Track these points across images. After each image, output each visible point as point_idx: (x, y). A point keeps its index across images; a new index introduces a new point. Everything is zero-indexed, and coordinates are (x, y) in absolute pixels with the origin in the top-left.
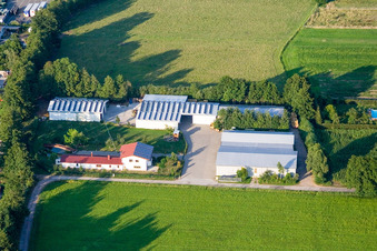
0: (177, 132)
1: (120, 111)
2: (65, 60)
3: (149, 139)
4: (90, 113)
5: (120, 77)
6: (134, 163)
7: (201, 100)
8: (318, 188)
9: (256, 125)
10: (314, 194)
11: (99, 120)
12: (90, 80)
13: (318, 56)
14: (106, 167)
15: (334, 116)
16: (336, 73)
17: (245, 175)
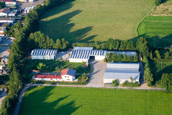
0: (87, 64)
1: (63, 55)
2: (39, 32)
3: (75, 67)
4: (50, 56)
5: (63, 39)
6: (67, 78)
7: (99, 49)
8: (149, 88)
9: (123, 60)
10: (147, 91)
11: (53, 58)
12: (50, 41)
13: (154, 28)
14: (55, 80)
15: (158, 55)
16: (161, 36)
17: (116, 83)
